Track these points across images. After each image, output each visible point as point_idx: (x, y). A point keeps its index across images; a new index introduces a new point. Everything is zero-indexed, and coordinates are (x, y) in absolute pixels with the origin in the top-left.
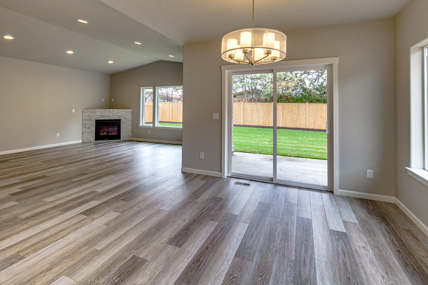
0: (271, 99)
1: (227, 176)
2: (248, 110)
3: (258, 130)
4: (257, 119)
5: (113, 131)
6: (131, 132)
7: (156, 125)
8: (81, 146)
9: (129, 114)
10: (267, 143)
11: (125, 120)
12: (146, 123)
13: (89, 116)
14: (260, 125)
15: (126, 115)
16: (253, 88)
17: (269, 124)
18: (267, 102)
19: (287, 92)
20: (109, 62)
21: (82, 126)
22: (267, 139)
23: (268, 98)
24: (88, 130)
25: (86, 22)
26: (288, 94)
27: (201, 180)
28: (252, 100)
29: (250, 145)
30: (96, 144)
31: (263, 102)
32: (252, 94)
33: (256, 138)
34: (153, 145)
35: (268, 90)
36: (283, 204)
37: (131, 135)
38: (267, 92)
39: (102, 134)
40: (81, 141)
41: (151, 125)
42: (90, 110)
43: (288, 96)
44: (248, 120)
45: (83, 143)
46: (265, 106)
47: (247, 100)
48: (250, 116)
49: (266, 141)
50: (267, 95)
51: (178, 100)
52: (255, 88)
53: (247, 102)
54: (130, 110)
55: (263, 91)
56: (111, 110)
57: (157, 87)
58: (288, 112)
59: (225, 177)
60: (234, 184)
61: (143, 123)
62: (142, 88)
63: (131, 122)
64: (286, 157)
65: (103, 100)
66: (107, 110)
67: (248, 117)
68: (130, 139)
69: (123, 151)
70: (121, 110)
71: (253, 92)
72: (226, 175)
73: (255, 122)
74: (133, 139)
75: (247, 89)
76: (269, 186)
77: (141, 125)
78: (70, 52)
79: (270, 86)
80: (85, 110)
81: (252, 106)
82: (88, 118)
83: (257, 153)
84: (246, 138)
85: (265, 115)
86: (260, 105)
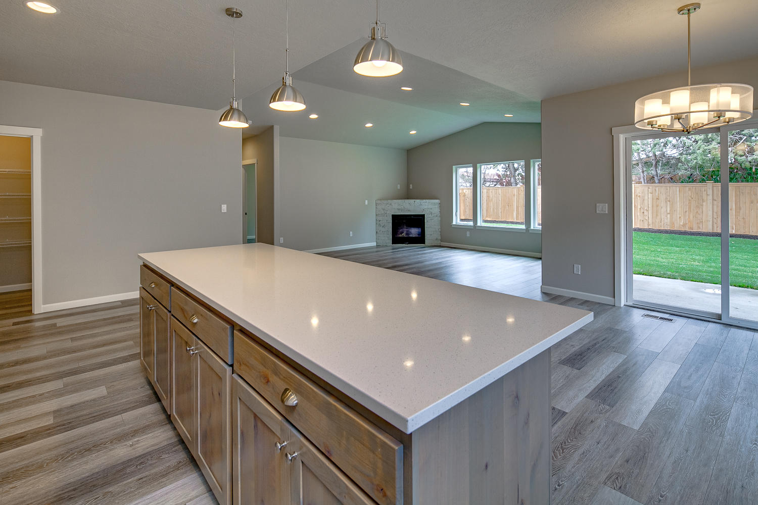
0: (704, 176)
1: (624, 305)
2: (646, 198)
3: (673, 239)
4: (669, 216)
5: (414, 232)
6: (439, 233)
7: (479, 224)
8: (375, 250)
9: (437, 206)
10: (697, 263)
11: (430, 216)
12: (462, 220)
13: (384, 210)
14: (676, 228)
15: (431, 209)
16: (657, 153)
17: (699, 227)
18: (694, 181)
19: (749, 159)
20: (411, 133)
21: (376, 224)
22: (697, 258)
23: (697, 173)
24: (383, 229)
25: (410, 89)
26: (750, 162)
27: (578, 305)
28: (656, 177)
29: (657, 264)
30: (393, 249)
31: (682, 182)
32: (656, 167)
33: (670, 253)
34: (476, 254)
35: (696, 159)
36: (746, 351)
37: (439, 238)
38: (695, 161)
39: (400, 236)
40: (374, 244)
41: (471, 223)
42: (385, 202)
43: (751, 168)
44: (647, 218)
45: (378, 246)
46: (690, 189)
47: (642, 180)
48: (650, 212)
49: (694, 260)
50: (694, 168)
51: (495, 183)
52: (663, 155)
53: (643, 182)
54: (437, 201)
55: (683, 160)
56: (412, 201)
57: (478, 165)
58: (752, 202)
59: (622, 305)
60: (642, 316)
61: (456, 221)
62: (454, 167)
63: (440, 219)
64: (750, 290)
65: (399, 187)
66: (407, 201)
67: (646, 213)
68: (438, 243)
69: (437, 259)
70: (424, 200)
71: (657, 162)
72: (623, 303)
73: (663, 223)
74: (443, 244)
75: (643, 156)
76: (711, 325)
77: (454, 223)
78: (369, 125)
79: (701, 150)
80: (379, 202)
81: (656, 190)
82: (383, 212)
83: (678, 279)
84: (646, 252)
85: (690, 208)
86: (676, 188)
